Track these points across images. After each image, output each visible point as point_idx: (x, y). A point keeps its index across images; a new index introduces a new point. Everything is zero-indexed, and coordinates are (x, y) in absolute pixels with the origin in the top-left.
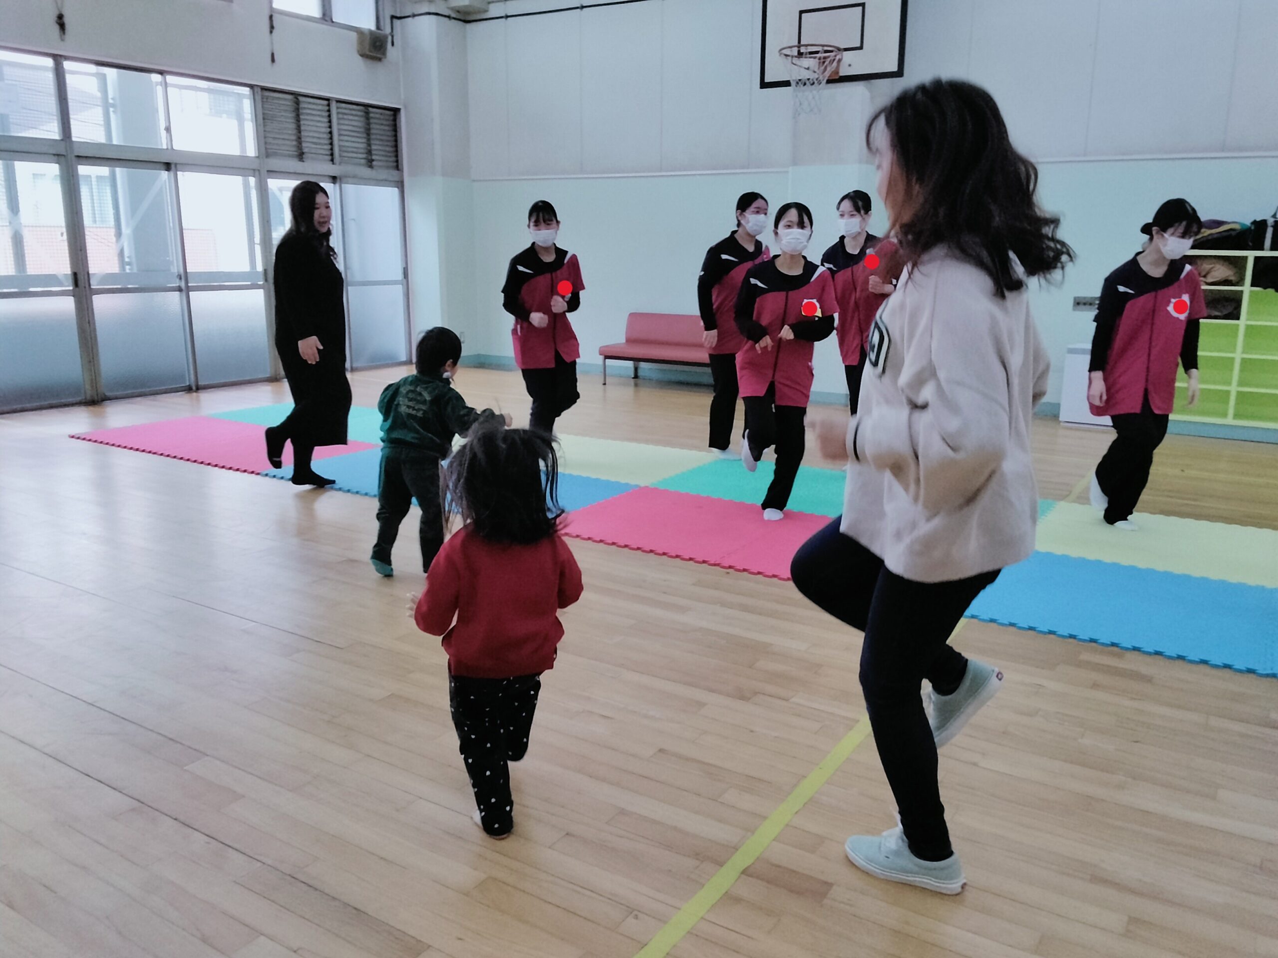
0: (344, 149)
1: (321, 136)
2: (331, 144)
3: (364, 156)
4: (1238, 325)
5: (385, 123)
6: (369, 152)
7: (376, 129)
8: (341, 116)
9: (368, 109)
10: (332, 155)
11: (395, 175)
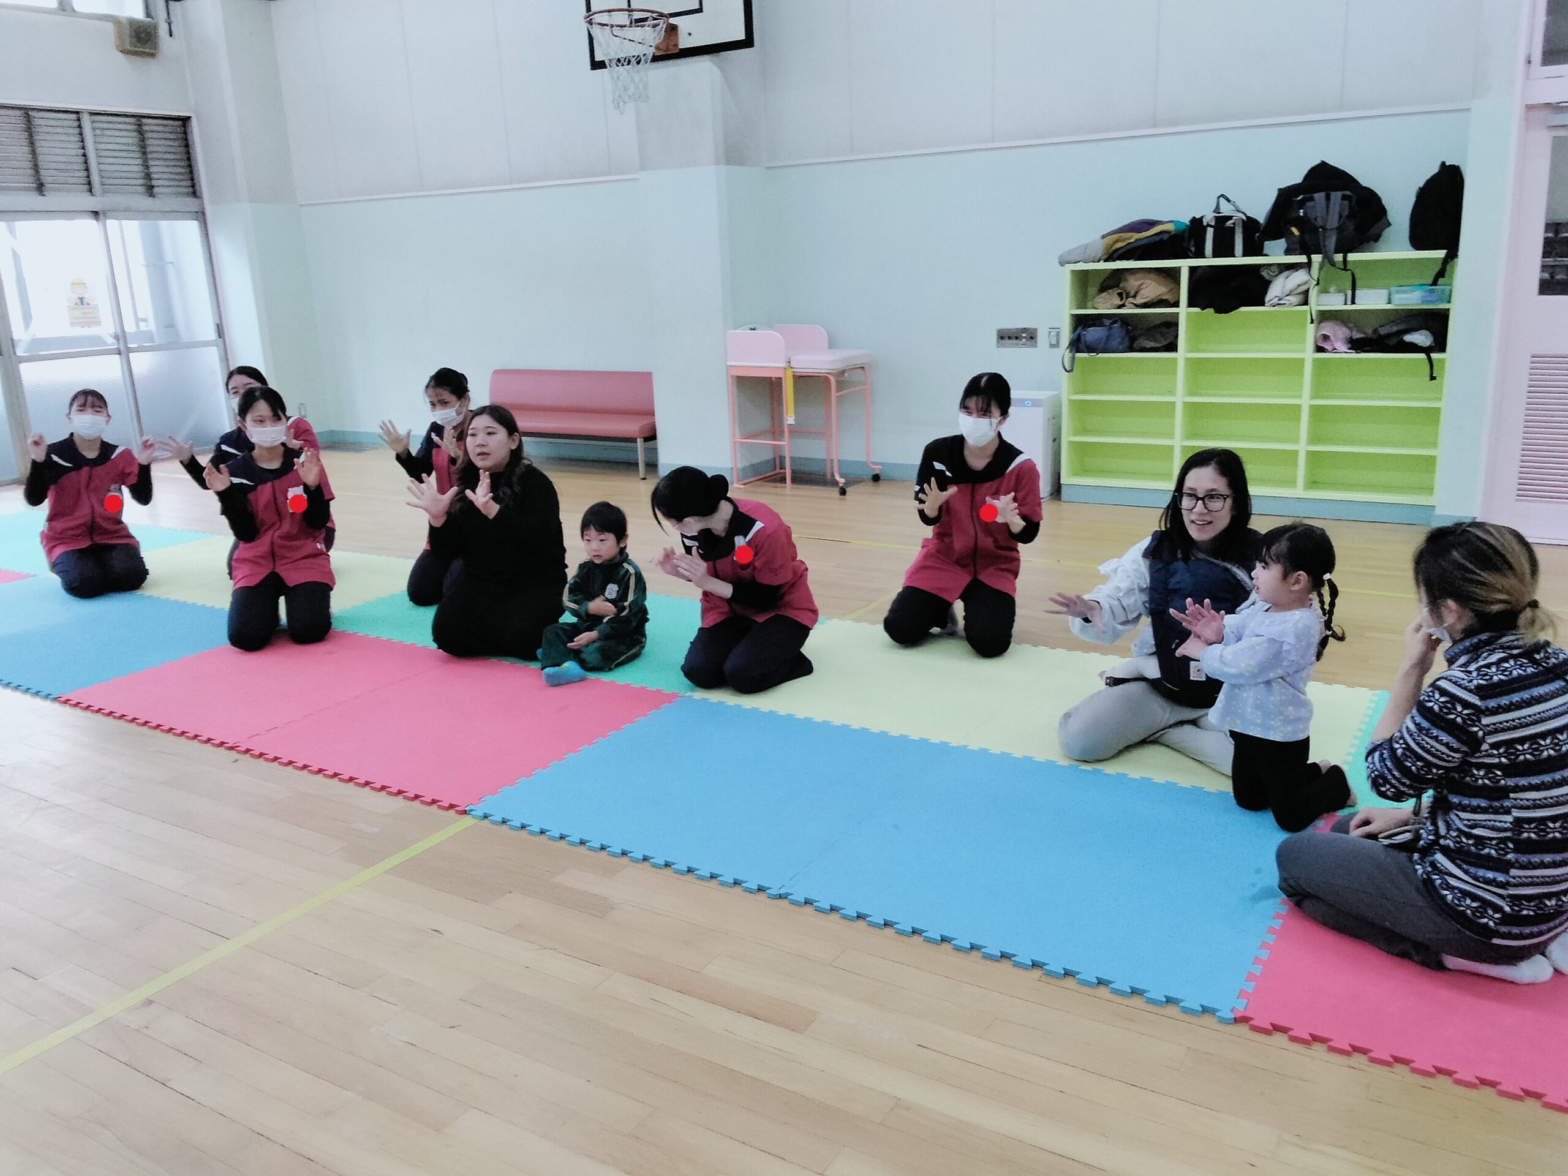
0: (108, 175)
1: (73, 160)
2: (87, 170)
3: (141, 182)
4: (1175, 359)
5: (172, 136)
6: (148, 176)
7: (156, 144)
8: (98, 132)
9: (140, 121)
10: (89, 183)
11: (191, 203)
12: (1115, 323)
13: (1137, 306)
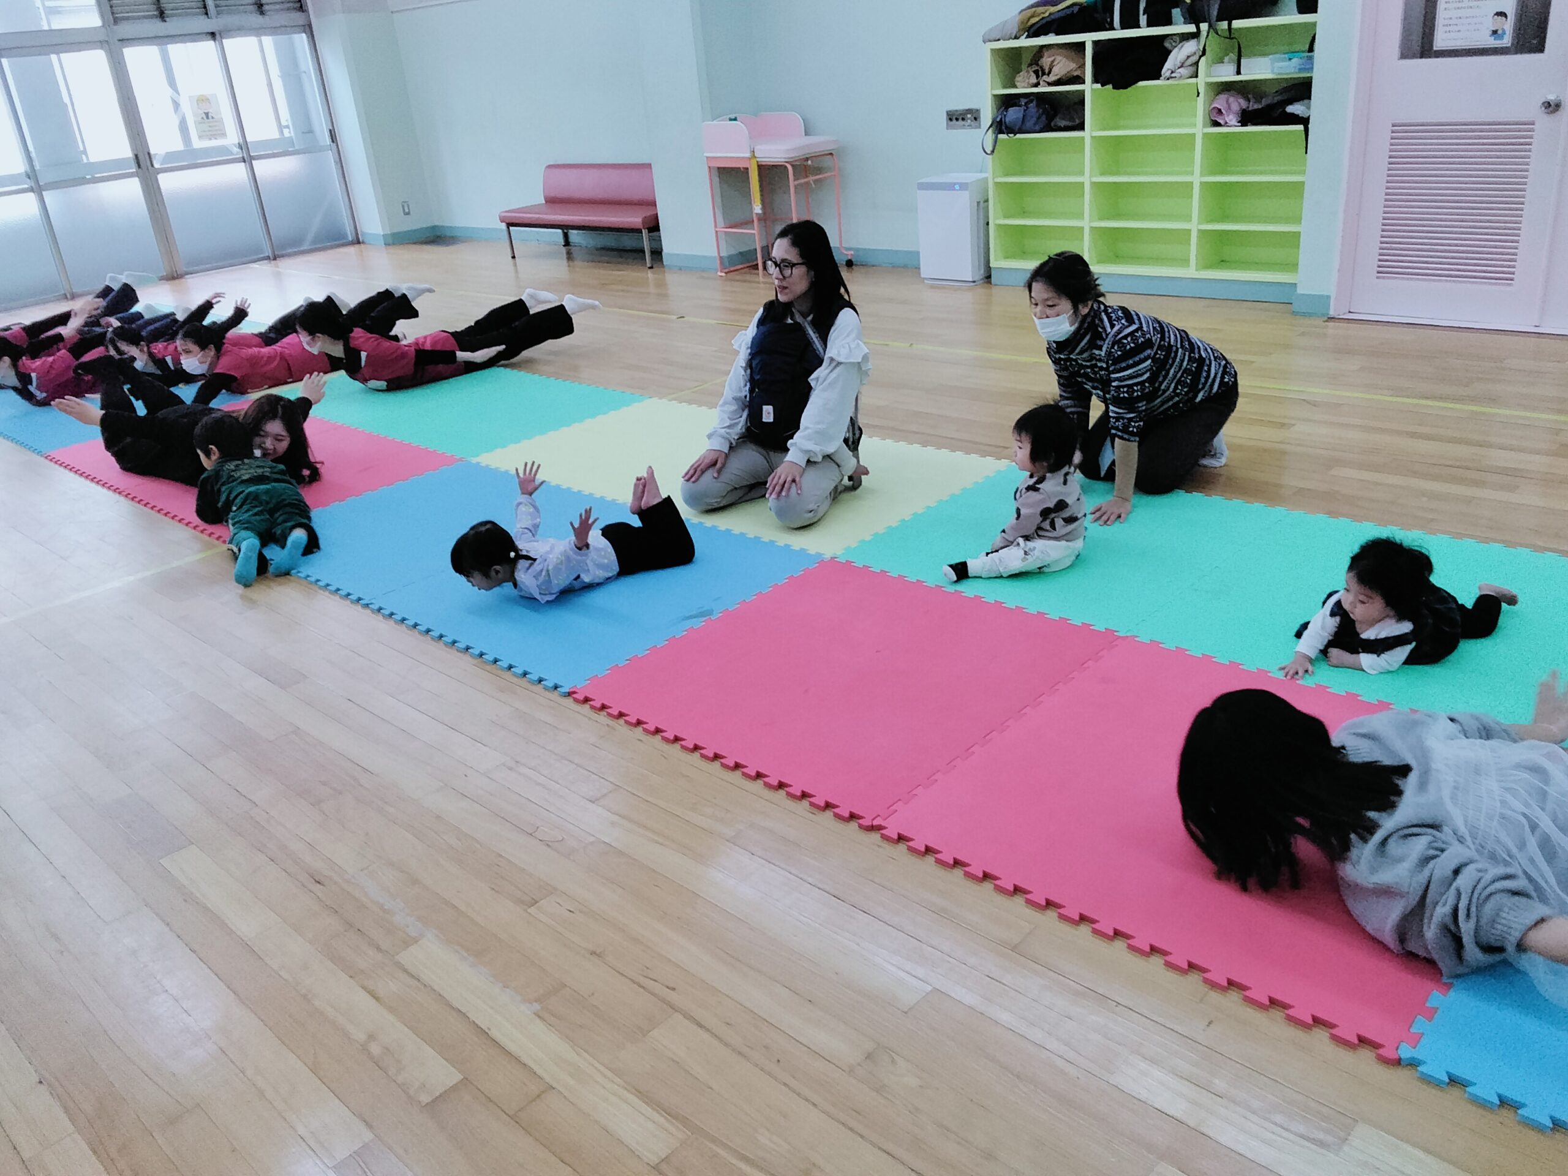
4: (1083, 138)
10: (205, 7)
11: (298, 18)
12: (1032, 101)
13: (1050, 84)
